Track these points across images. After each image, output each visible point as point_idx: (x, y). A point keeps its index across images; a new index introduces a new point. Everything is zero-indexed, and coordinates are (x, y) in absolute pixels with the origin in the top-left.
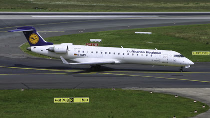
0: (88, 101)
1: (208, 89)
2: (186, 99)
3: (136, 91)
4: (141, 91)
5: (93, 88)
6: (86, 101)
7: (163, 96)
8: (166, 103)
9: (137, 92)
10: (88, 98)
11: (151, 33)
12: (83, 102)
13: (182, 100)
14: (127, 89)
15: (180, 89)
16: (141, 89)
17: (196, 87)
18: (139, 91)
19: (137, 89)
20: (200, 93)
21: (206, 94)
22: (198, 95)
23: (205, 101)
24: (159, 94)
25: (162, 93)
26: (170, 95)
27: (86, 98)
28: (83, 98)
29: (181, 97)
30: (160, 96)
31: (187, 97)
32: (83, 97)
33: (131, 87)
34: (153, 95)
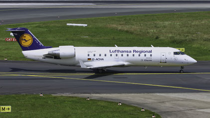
0: (10, 111)
1: (158, 94)
2: (132, 107)
3: (70, 97)
4: (75, 97)
5: (16, 94)
6: (6, 111)
7: (103, 104)
8: (107, 112)
9: (71, 99)
10: (10, 107)
11: (86, 25)
12: (3, 111)
13: (127, 109)
14: (58, 95)
15: (124, 95)
16: (76, 95)
17: (144, 93)
18: (73, 97)
19: (71, 95)
20: (149, 100)
21: (156, 101)
22: (146, 102)
23: (155, 109)
24: (99, 101)
25: (101, 100)
26: (113, 102)
27: (7, 107)
28: (3, 107)
29: (125, 104)
30: (99, 103)
31: (132, 105)
32: (3, 105)
33: (63, 93)
34: (91, 102)
